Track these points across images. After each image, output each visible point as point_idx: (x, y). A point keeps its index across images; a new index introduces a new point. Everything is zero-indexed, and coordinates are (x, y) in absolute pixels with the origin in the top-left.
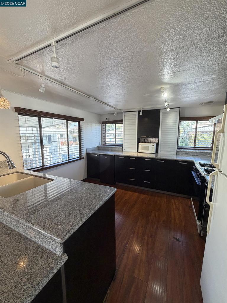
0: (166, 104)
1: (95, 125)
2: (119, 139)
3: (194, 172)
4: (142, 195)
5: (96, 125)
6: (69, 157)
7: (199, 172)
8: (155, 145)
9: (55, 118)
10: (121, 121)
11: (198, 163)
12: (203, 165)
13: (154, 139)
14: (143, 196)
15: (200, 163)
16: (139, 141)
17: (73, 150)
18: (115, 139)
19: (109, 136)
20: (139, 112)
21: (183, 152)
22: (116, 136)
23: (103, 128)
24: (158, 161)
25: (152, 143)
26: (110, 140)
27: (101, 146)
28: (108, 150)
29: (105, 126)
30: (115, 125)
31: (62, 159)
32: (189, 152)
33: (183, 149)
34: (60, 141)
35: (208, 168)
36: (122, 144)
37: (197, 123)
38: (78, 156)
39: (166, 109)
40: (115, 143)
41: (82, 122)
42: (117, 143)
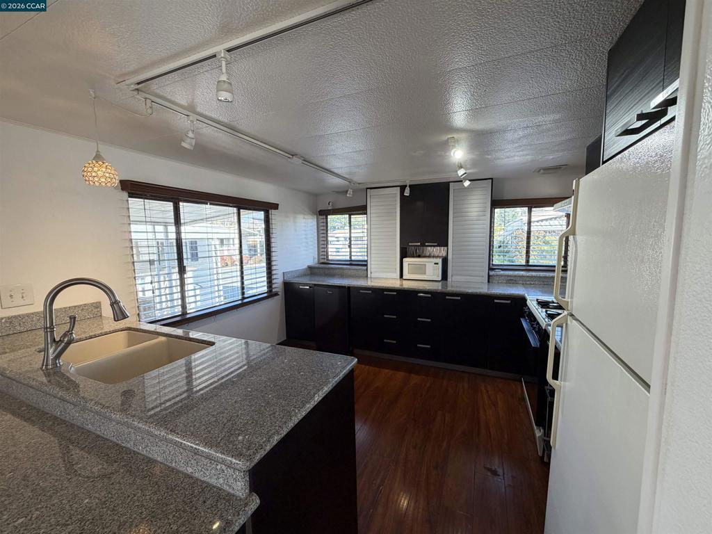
0: (461, 172)
1: (304, 218)
2: (359, 250)
3: (526, 320)
4: (412, 375)
5: (306, 217)
6: (243, 293)
7: (535, 319)
8: (440, 261)
9: (211, 204)
10: (362, 210)
11: (534, 300)
12: (544, 305)
13: (438, 248)
14: (415, 379)
15: (537, 300)
16: (404, 254)
17: (254, 276)
18: (348, 250)
19: (333, 243)
20: (403, 188)
21: (501, 276)
22: (352, 242)
23: (322, 224)
24: (447, 297)
25: (434, 257)
26: (338, 250)
27: (317, 265)
28: (332, 275)
29: (327, 219)
30: (350, 218)
31: (225, 298)
32: (515, 276)
33: (502, 270)
34: (218, 255)
35: (555, 310)
36: (366, 261)
37: (530, 212)
38: (265, 289)
39: (462, 181)
40: (350, 258)
41: (272, 212)
42: (353, 258)
